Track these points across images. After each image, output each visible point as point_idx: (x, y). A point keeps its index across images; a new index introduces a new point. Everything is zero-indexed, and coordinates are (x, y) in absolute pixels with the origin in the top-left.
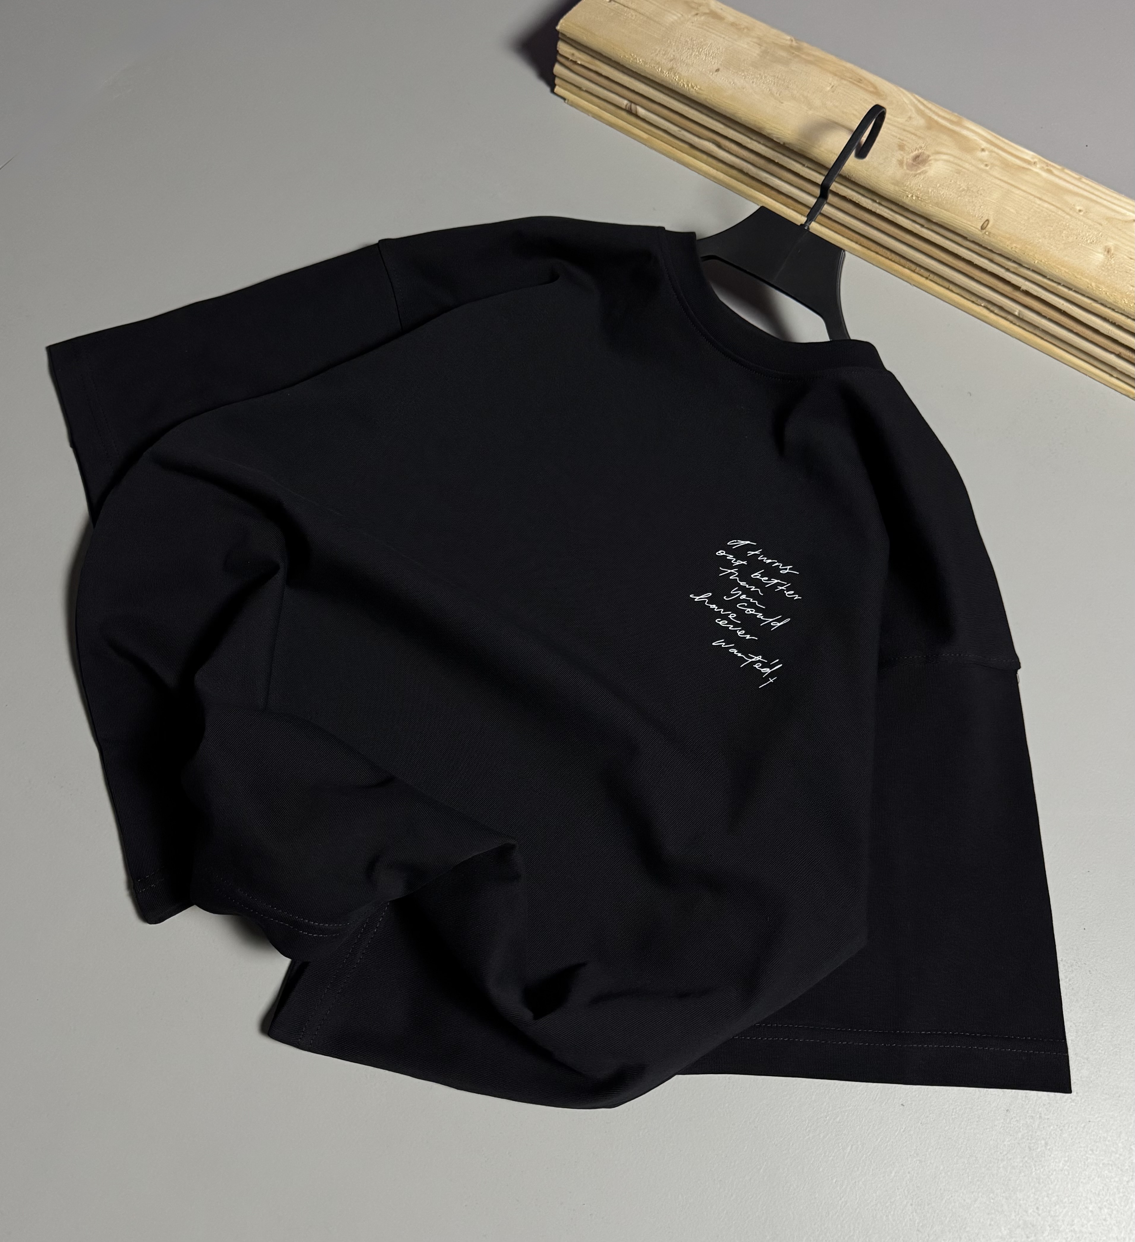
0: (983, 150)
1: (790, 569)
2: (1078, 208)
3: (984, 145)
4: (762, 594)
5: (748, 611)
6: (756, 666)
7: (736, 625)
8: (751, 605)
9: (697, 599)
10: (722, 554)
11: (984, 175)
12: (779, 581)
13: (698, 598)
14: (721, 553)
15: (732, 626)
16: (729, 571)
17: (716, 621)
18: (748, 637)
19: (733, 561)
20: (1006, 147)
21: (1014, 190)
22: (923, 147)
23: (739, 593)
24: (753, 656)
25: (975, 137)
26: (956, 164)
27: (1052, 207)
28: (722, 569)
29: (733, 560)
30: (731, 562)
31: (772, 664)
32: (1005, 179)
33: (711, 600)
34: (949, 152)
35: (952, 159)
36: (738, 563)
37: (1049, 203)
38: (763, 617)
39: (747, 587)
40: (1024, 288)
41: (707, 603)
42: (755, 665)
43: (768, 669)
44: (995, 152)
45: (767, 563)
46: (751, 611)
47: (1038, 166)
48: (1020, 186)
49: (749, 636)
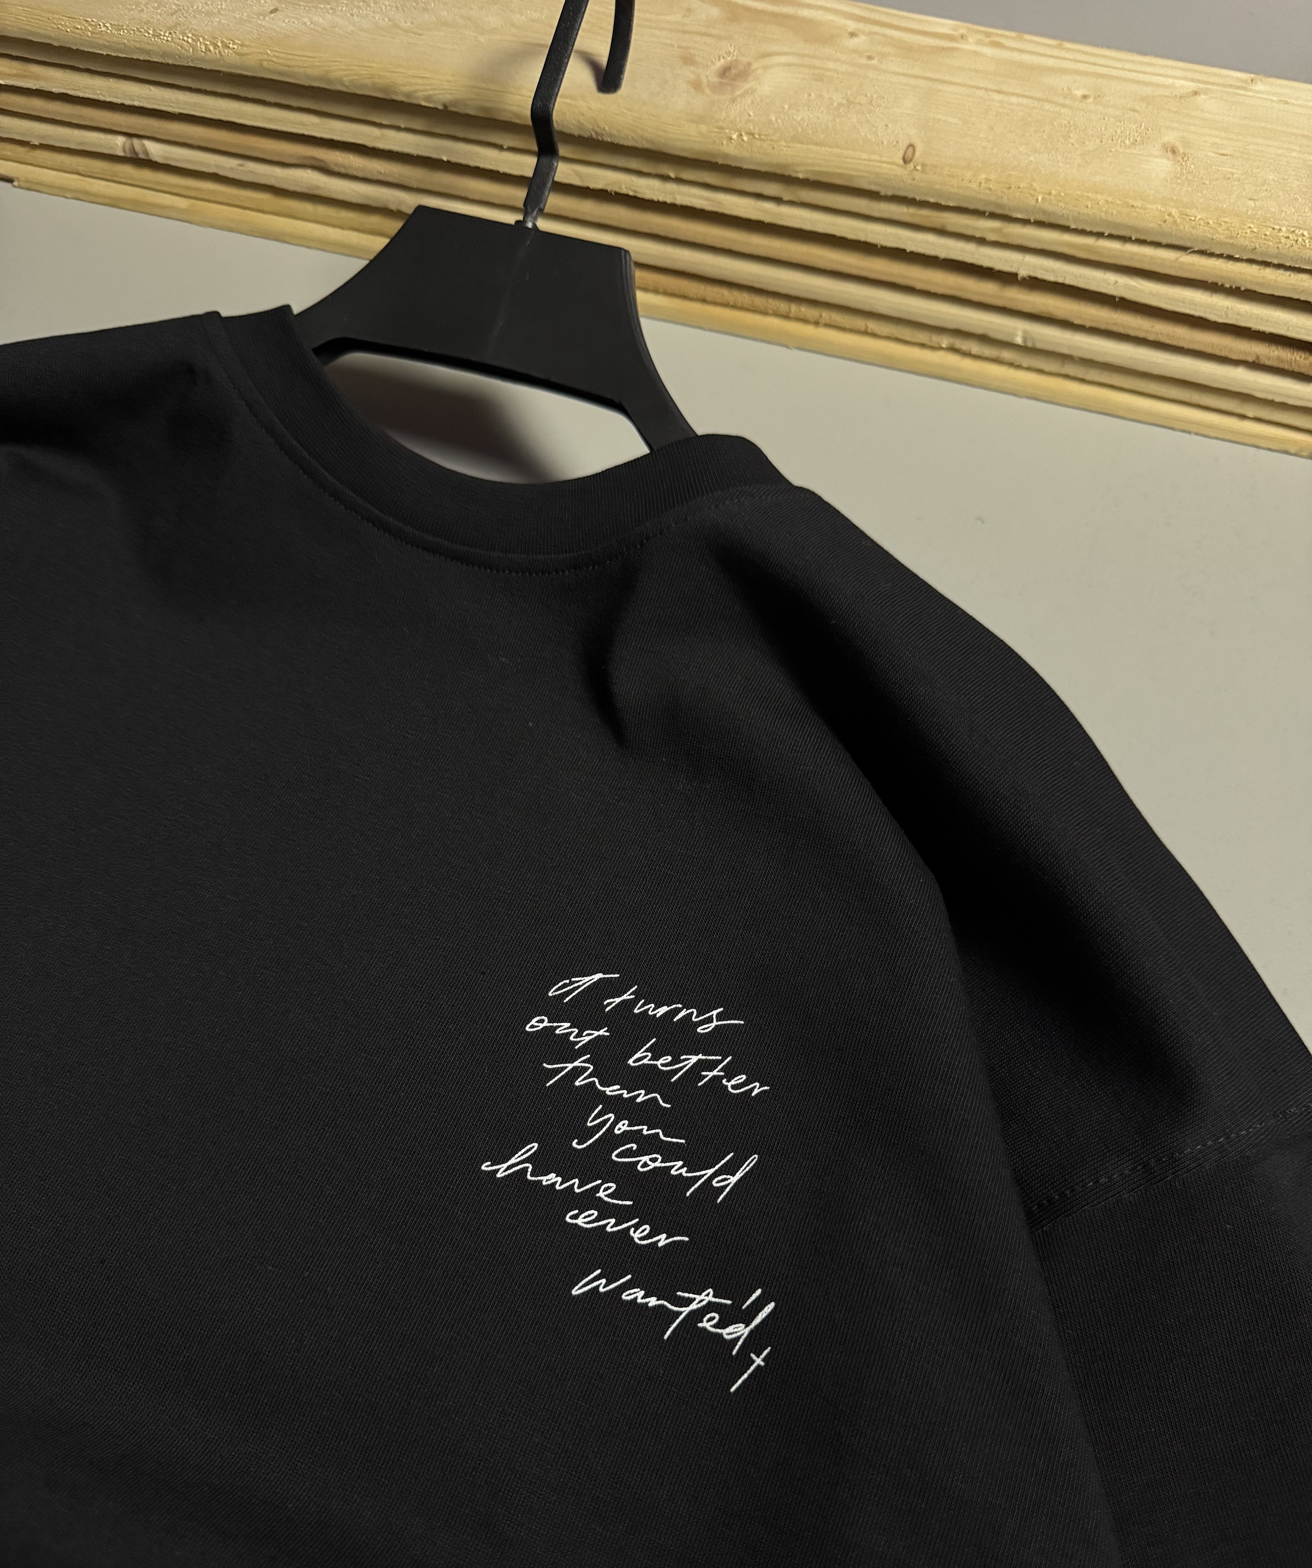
0: (853, 35)
1: (720, 1017)
2: (1079, 93)
3: (852, 25)
4: (669, 1106)
5: (645, 1165)
6: (705, 1324)
7: (622, 1215)
8: (648, 1145)
9: (502, 1171)
10: (541, 1026)
11: (870, 74)
12: (700, 1056)
13: (505, 1166)
14: (537, 1024)
15: (613, 1221)
16: (570, 1066)
17: (568, 1219)
18: (662, 1240)
19: (573, 1035)
20: (896, 22)
21: (940, 87)
22: (732, 51)
23: (609, 1119)
24: (692, 1296)
25: (829, 17)
26: (809, 67)
27: (1025, 101)
28: (550, 1067)
29: (572, 1032)
30: (569, 1040)
31: (748, 1306)
32: (916, 71)
33: (541, 1164)
34: (786, 50)
35: (795, 60)
36: (587, 1039)
37: (1018, 95)
38: (685, 1169)
39: (625, 1096)
40: (1023, 273)
41: (532, 1175)
42: (702, 1321)
43: (742, 1326)
44: (876, 33)
45: (658, 1016)
46: (651, 1160)
47: (970, 40)
48: (952, 79)
49: (664, 1236)
